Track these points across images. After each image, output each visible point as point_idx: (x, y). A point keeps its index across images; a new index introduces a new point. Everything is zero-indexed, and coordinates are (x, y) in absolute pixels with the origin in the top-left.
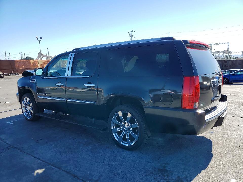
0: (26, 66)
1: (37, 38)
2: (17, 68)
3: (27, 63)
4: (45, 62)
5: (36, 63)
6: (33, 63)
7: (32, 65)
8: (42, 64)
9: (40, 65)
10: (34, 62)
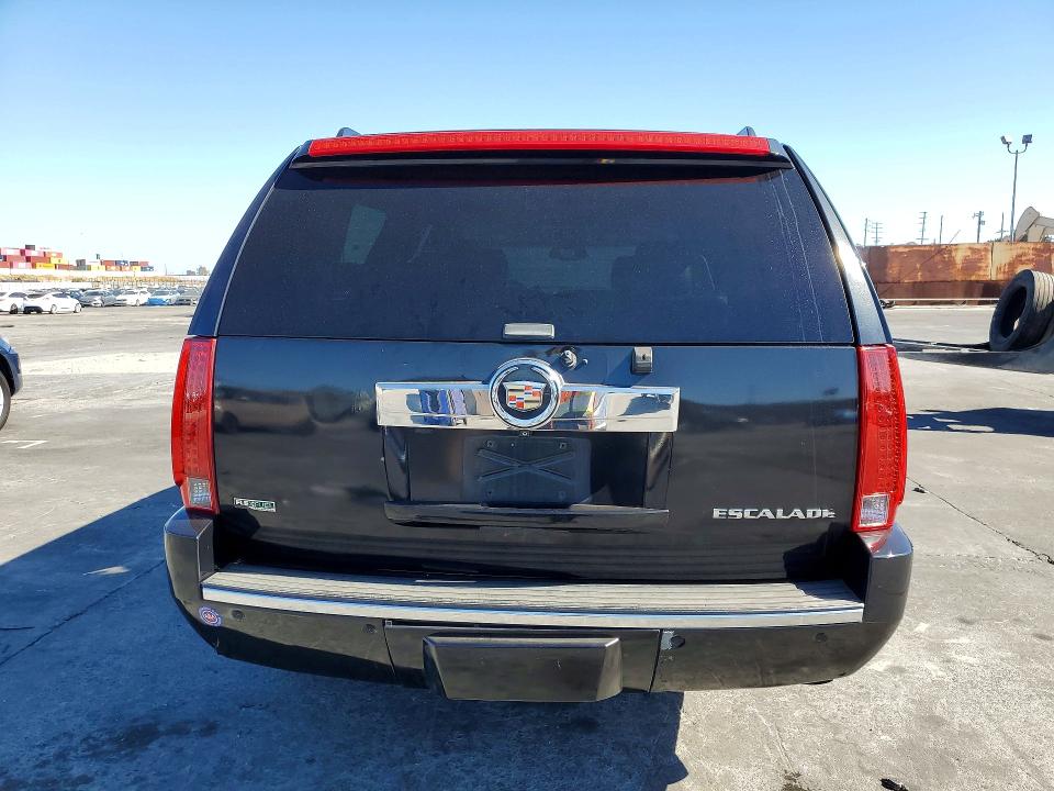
0: (930, 271)
1: (1008, 144)
2: (890, 280)
3: (938, 258)
4: (1024, 254)
5: (980, 260)
6: (966, 259)
7: (959, 266)
8: (1010, 264)
9: (999, 269)
10: (969, 253)
